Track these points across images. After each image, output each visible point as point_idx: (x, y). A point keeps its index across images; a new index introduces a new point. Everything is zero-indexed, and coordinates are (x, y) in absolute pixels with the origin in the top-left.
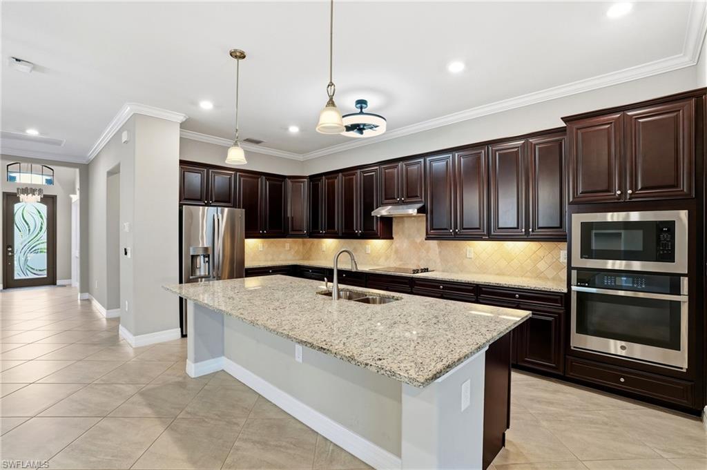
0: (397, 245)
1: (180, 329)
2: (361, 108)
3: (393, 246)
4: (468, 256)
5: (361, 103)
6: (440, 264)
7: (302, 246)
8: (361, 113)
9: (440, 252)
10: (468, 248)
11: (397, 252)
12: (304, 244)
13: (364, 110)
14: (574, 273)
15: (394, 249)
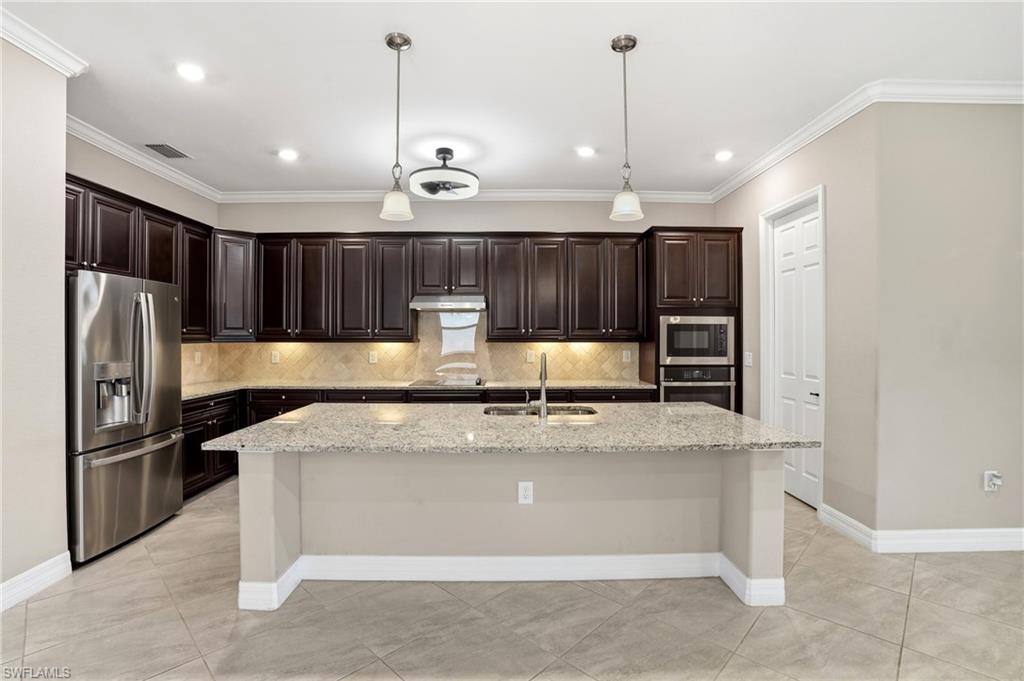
0: (425, 350)
1: (68, 553)
2: (444, 159)
3: (420, 351)
4: (529, 360)
5: (445, 153)
6: (491, 372)
7: (217, 356)
8: (444, 167)
9: (491, 357)
10: (529, 351)
11: (425, 359)
12: (222, 352)
13: (448, 162)
14: (662, 370)
15: (420, 356)
